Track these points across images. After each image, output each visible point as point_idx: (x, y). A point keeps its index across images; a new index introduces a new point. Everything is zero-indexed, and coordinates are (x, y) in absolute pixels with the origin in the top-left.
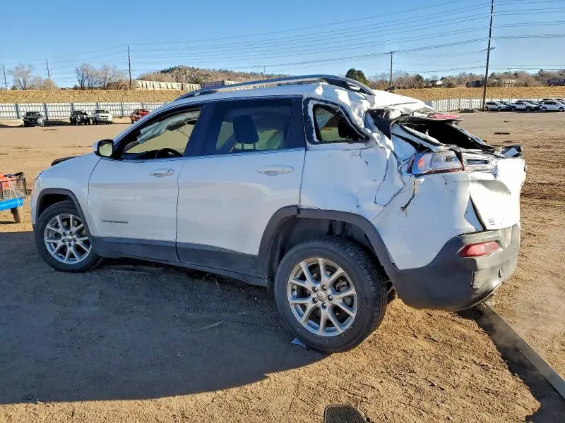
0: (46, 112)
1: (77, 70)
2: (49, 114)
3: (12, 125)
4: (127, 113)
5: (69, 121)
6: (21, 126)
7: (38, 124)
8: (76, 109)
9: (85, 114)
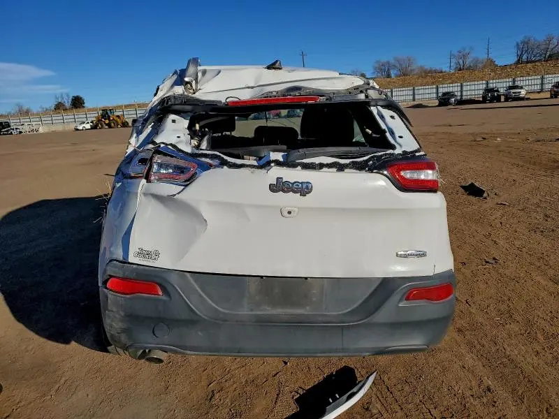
0: (462, 92)
1: (518, 44)
2: (464, 93)
3: (431, 105)
4: (548, 87)
5: (481, 99)
6: (437, 106)
7: (451, 104)
8: (491, 86)
9: (497, 91)
